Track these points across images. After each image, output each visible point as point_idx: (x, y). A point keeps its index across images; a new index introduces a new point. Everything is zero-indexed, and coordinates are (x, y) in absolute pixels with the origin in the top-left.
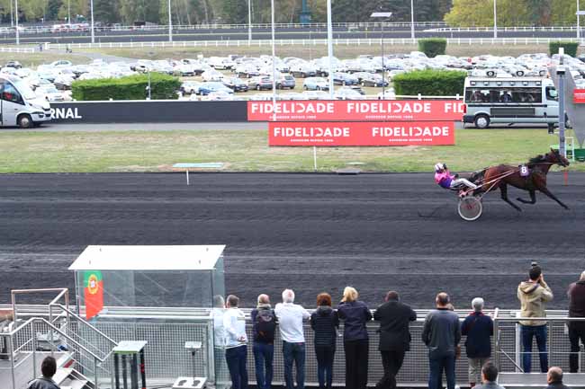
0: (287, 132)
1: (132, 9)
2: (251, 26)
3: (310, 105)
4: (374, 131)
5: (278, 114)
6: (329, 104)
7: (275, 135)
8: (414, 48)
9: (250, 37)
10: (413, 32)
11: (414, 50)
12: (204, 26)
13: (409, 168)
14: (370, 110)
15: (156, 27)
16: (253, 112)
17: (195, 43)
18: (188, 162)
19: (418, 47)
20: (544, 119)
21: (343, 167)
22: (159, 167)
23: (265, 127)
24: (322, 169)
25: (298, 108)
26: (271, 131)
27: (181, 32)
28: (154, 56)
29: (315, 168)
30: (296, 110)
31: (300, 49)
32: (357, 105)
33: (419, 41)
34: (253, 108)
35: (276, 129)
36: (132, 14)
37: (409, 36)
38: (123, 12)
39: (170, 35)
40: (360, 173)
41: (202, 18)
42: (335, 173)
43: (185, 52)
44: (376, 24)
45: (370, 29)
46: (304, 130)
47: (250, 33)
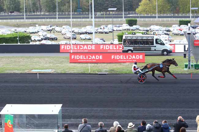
0: (77, 57)
1: (9, 6)
2: (57, 13)
3: (85, 46)
4: (113, 57)
5: (73, 50)
6: (93, 46)
7: (72, 58)
9: (57, 18)
10: (123, 16)
11: (124, 23)
12: (38, 13)
13: (128, 72)
14: (110, 48)
15: (19, 14)
16: (62, 49)
17: (35, 20)
18: (37, 69)
19: (125, 22)
20: (155, 52)
21: (101, 71)
22: (26, 71)
23: (68, 55)
24: (92, 72)
25: (80, 47)
26: (71, 57)
27: (29, 15)
28: (18, 26)
29: (89, 72)
30: (79, 48)
31: (78, 23)
32: (104, 46)
33: (126, 20)
34: (62, 47)
35: (72, 56)
36: (9, 9)
37: (122, 17)
38: (5, 7)
39: (25, 17)
40: (108, 74)
41: (37, 10)
42: (98, 74)
43: (31, 24)
44: (108, 13)
45: (106, 15)
46: (84, 56)
47: (57, 16)
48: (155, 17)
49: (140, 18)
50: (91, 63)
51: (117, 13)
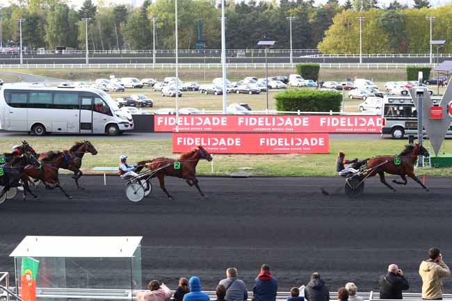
0: (188, 141)
1: (55, 36)
2: (155, 51)
3: (207, 119)
4: (262, 141)
5: (180, 126)
6: (223, 118)
7: (178, 144)
8: (292, 71)
9: (154, 61)
10: (291, 57)
11: (292, 73)
12: (116, 52)
13: (292, 173)
14: (257, 123)
15: (75, 52)
16: (159, 124)
17: (108, 66)
18: (105, 165)
19: (295, 71)
21: (236, 171)
23: (170, 139)
24: (218, 173)
25: (197, 121)
26: (175, 141)
27: (96, 56)
28: (74, 77)
29: (212, 172)
30: (195, 123)
31: (196, 71)
32: (247, 119)
33: (297, 66)
34: (159, 121)
35: (179, 139)
36: (54, 40)
37: (288, 61)
38: (47, 38)
39: (87, 58)
40: (250, 177)
41: (113, 45)
42: (229, 177)
43: (99, 73)
44: (260, 51)
45: (255, 55)
46: (203, 139)
47: (154, 58)
48: (357, 61)
49: (326, 62)
50: (218, 154)
51: (278, 51)
